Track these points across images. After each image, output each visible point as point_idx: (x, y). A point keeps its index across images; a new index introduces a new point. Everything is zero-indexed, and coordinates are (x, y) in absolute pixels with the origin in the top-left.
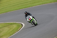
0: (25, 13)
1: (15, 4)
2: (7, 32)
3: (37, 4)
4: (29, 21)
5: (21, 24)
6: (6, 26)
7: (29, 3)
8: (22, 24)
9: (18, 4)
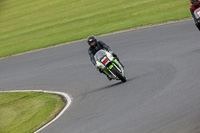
0: (90, 43)
1: (40, 27)
2: (11, 125)
3: (115, 25)
4: (104, 67)
5: (60, 95)
6: (9, 104)
7: (87, 22)
8: (63, 98)
9: (48, 28)
